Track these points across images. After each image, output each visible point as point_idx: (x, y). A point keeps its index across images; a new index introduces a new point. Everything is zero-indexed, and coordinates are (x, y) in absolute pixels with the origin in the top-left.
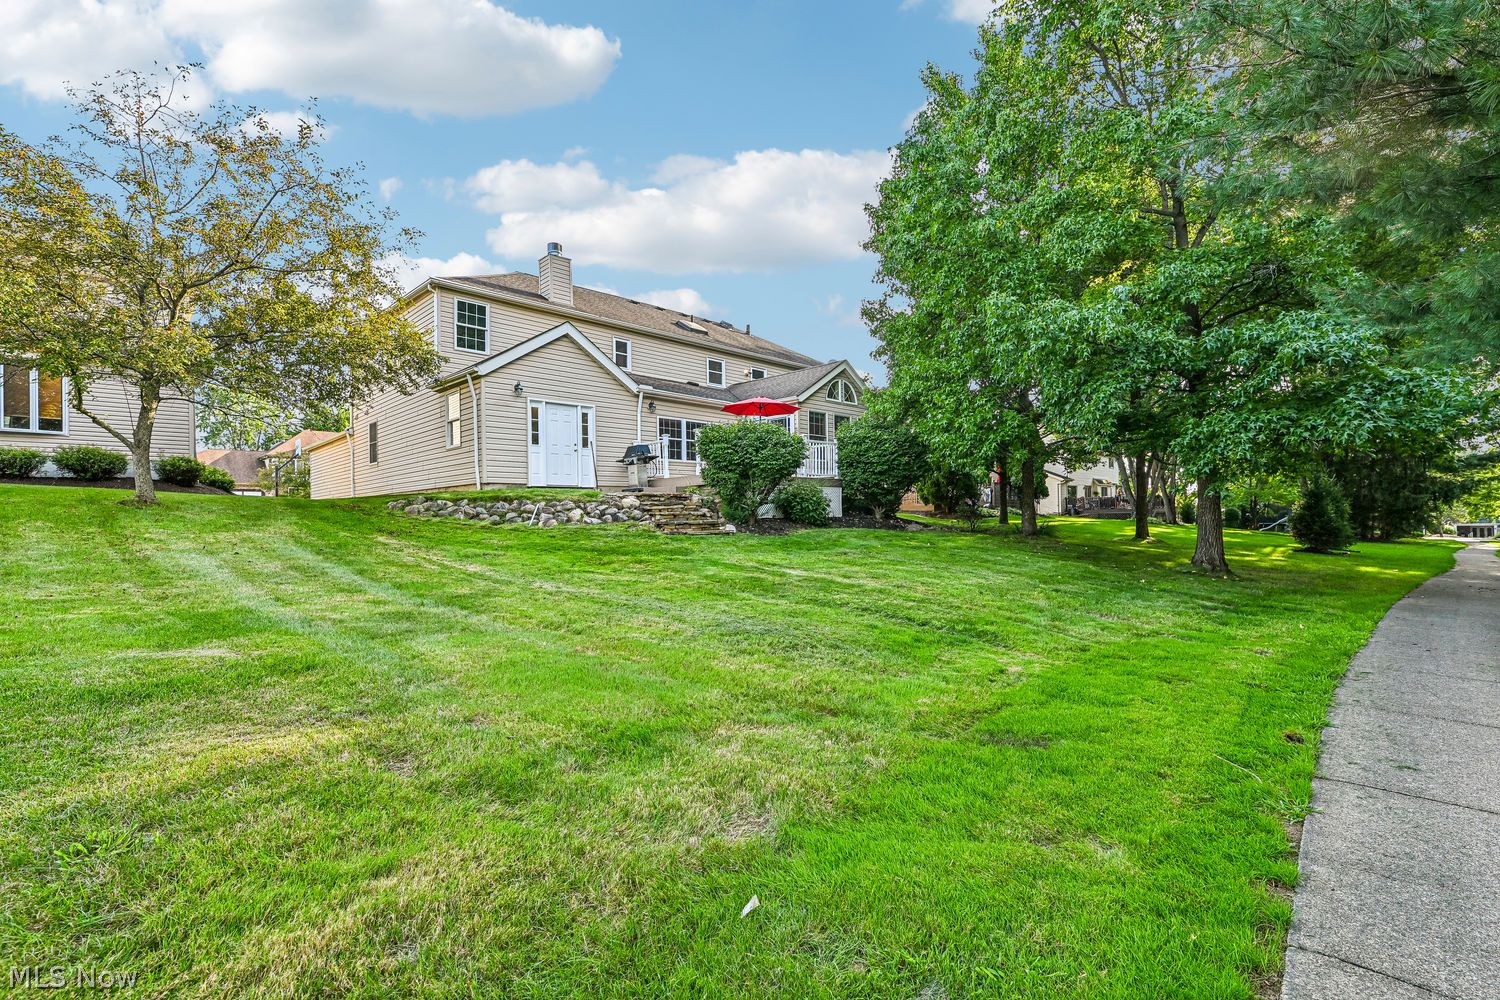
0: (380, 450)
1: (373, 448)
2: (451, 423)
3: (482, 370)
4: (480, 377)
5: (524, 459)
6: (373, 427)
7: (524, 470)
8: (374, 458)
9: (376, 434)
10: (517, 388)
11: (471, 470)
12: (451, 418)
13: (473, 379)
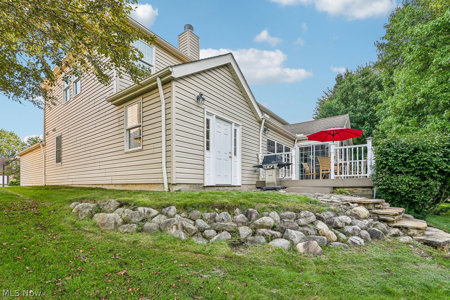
0: (64, 155)
1: (59, 153)
2: (129, 130)
3: (177, 72)
4: (173, 79)
5: (201, 162)
6: (59, 140)
7: (201, 172)
8: (59, 160)
9: (61, 143)
10: (200, 98)
11: (158, 171)
12: (129, 126)
13: (164, 84)
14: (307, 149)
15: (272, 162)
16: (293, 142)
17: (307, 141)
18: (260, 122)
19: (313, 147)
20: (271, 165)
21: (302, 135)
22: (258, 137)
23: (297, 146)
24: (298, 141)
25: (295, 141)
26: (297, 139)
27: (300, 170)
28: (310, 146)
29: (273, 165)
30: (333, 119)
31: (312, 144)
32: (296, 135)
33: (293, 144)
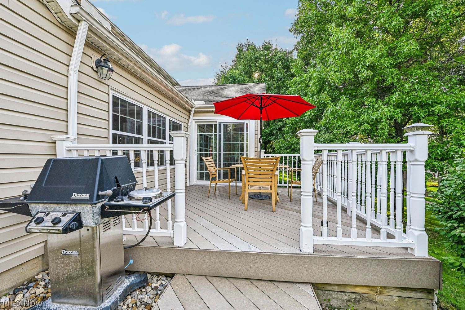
14: (211, 127)
15: (75, 196)
16: (188, 114)
17: (213, 114)
18: (72, 32)
19: (220, 126)
20: (71, 208)
21: (203, 103)
22: (62, 80)
23: (194, 122)
24: (195, 112)
25: (190, 112)
26: (193, 110)
27: (199, 174)
28: (215, 123)
29: (78, 208)
30: (245, 86)
31: (219, 121)
32: (193, 101)
33: (187, 117)
